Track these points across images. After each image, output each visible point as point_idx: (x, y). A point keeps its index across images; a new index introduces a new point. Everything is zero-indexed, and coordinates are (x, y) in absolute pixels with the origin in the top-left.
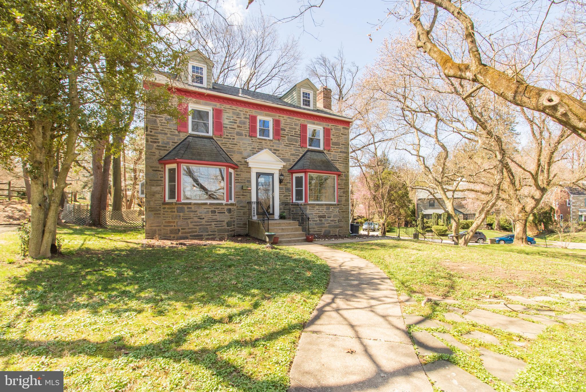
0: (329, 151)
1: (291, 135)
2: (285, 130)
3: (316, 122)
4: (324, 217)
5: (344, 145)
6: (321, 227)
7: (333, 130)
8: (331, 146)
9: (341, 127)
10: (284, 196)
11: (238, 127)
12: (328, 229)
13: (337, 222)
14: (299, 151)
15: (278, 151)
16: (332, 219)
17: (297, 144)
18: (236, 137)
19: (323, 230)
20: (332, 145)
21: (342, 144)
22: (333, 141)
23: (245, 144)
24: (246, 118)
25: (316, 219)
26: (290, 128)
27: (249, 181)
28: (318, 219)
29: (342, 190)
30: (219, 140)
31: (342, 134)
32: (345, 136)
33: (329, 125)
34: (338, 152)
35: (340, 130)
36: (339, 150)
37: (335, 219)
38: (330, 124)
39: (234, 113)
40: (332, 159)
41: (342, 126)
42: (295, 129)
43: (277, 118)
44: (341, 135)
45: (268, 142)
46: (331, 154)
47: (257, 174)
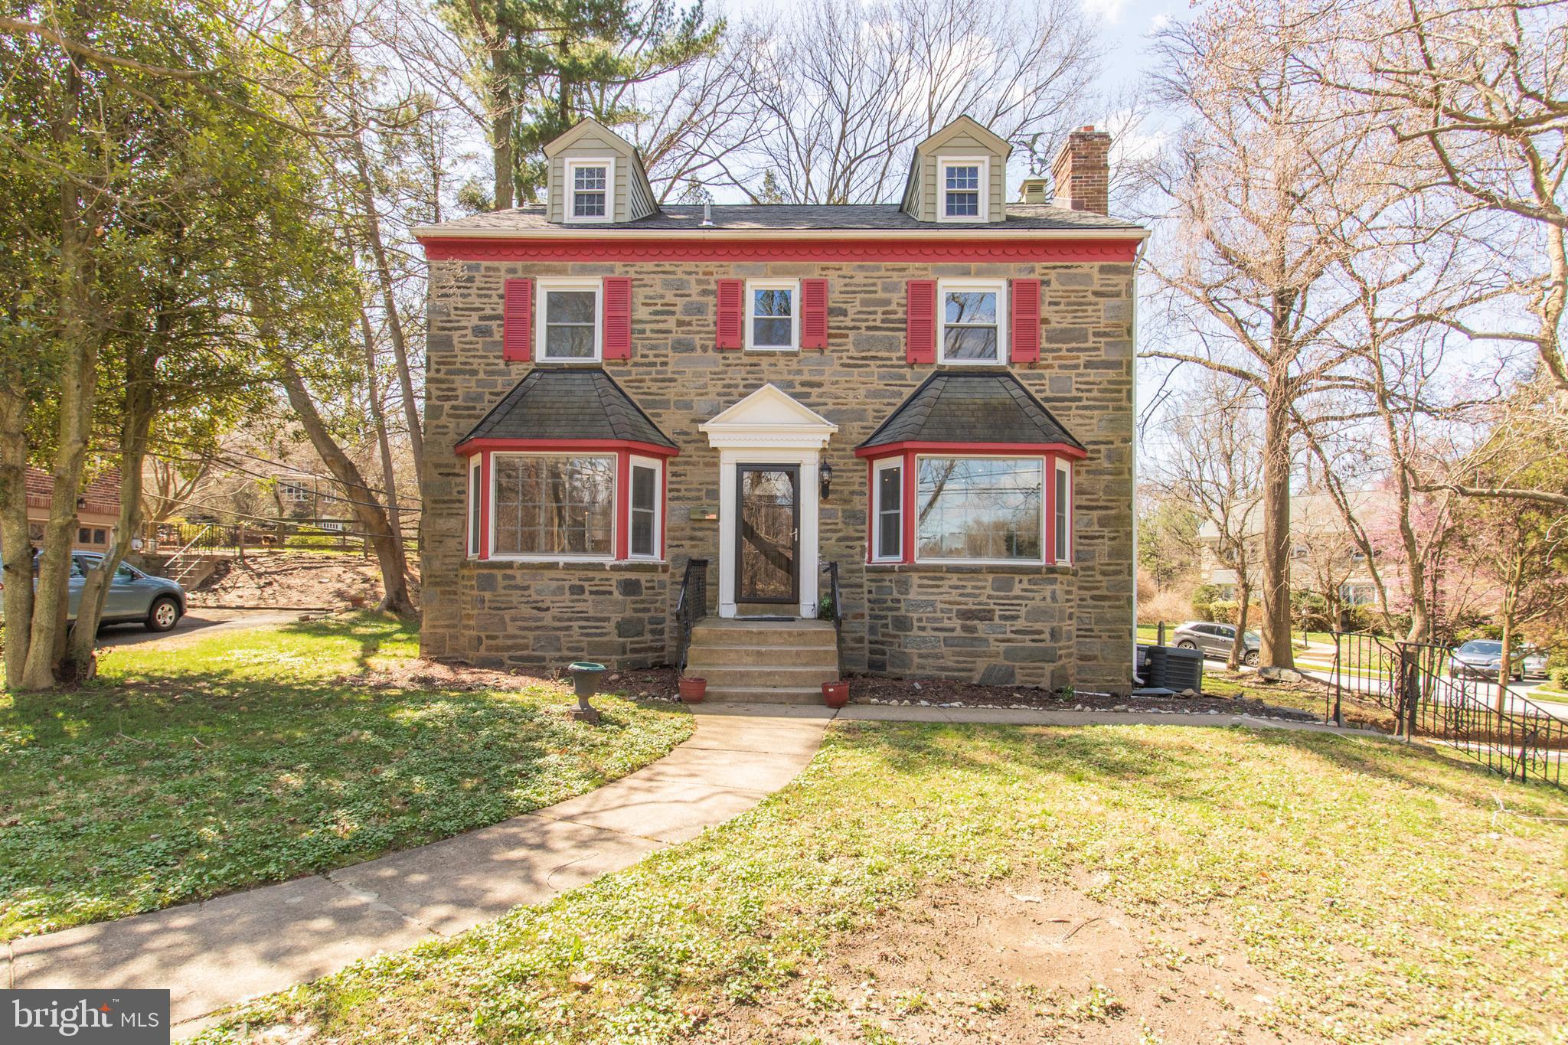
0: (1032, 365)
1: (868, 328)
2: (845, 313)
3: (974, 266)
4: (986, 615)
5: (1105, 334)
6: (970, 654)
7: (1055, 285)
8: (1045, 345)
9: (1090, 267)
10: (840, 540)
11: (680, 323)
12: (1001, 661)
13: (1046, 636)
14: (902, 377)
15: (820, 385)
16: (1020, 624)
17: (894, 355)
18: (673, 357)
19: (981, 665)
20: (1050, 340)
21: (1096, 334)
22: (1054, 325)
23: (701, 375)
24: (705, 292)
25: (947, 624)
26: (864, 303)
27: (714, 494)
28: (957, 623)
29: (1095, 514)
30: (620, 374)
31: (1096, 294)
32: (1114, 301)
33: (1032, 270)
34: (1076, 367)
35: (1087, 278)
36: (1083, 357)
37: (1038, 626)
38: (1038, 266)
39: (667, 284)
40: (1048, 394)
41: (1097, 264)
42: (888, 302)
43: (815, 275)
44: (1092, 298)
45: (782, 361)
46: (1041, 377)
47: (741, 468)
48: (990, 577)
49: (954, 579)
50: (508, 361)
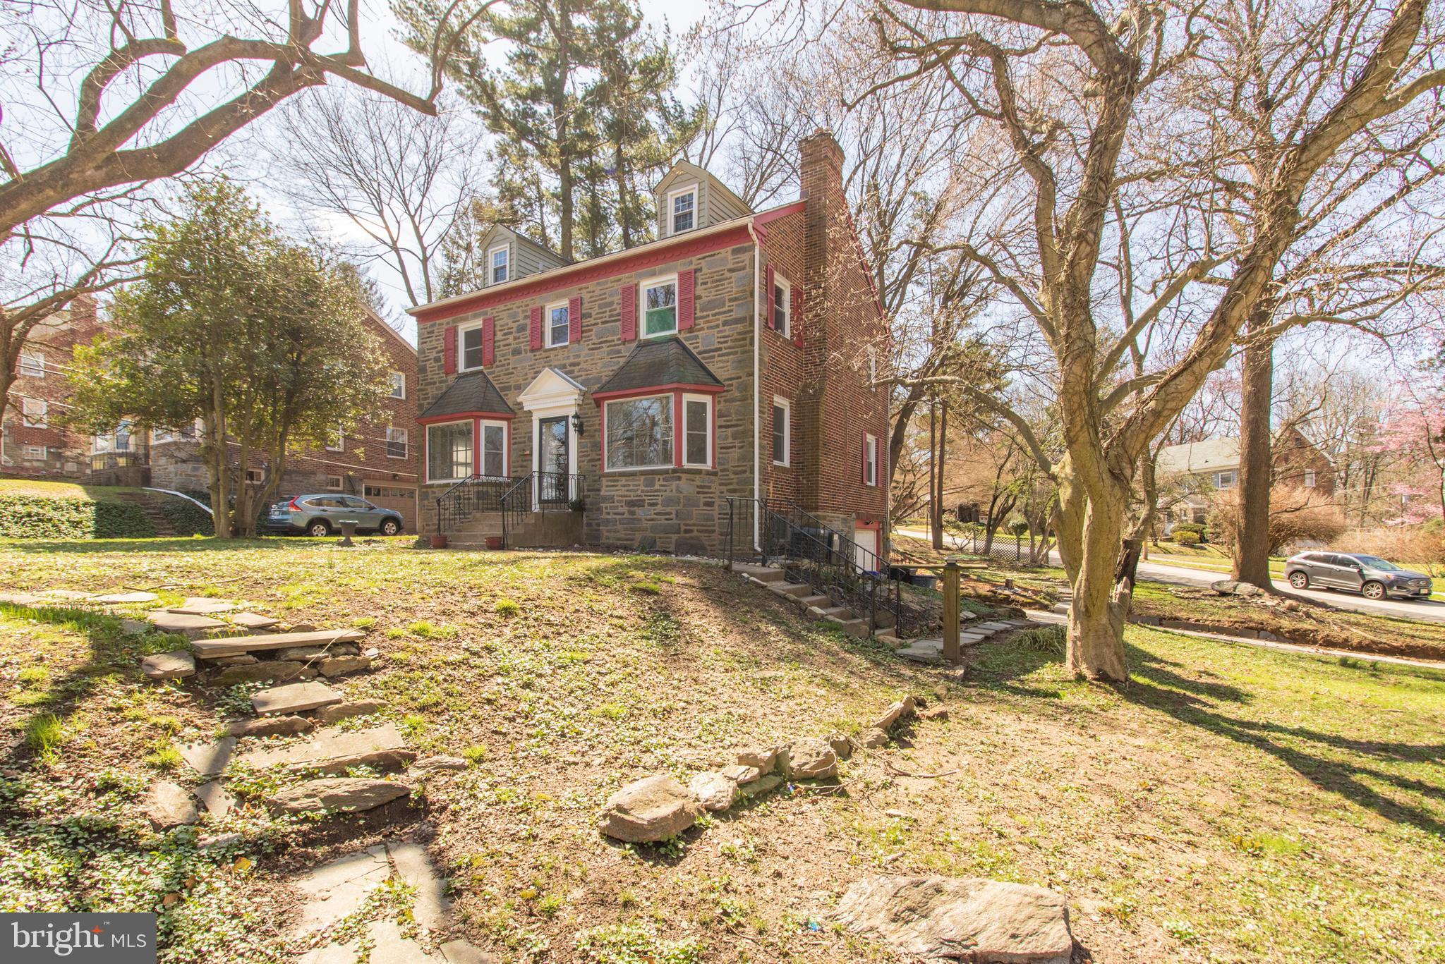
0: (691, 330)
1: (604, 323)
2: (590, 316)
3: (657, 268)
4: (640, 503)
5: (736, 299)
6: (632, 530)
7: (705, 270)
8: (699, 314)
9: (726, 253)
10: (590, 461)
11: (515, 338)
12: (649, 534)
13: (673, 516)
14: (619, 352)
15: (578, 364)
16: (659, 508)
17: (615, 338)
18: (512, 359)
19: (638, 536)
20: (702, 310)
21: (731, 300)
22: (705, 299)
23: (524, 368)
24: (526, 317)
25: (620, 510)
26: (600, 306)
27: (530, 439)
28: (625, 509)
30: (490, 373)
31: (730, 270)
32: (741, 273)
33: (691, 263)
34: (718, 326)
35: (725, 259)
36: (722, 318)
37: (668, 509)
38: (694, 259)
39: (509, 316)
40: (701, 349)
41: (729, 249)
42: (611, 304)
43: (575, 295)
44: (727, 274)
45: (560, 352)
46: (697, 337)
47: (542, 421)
48: (642, 478)
49: (623, 481)
50: (447, 374)
